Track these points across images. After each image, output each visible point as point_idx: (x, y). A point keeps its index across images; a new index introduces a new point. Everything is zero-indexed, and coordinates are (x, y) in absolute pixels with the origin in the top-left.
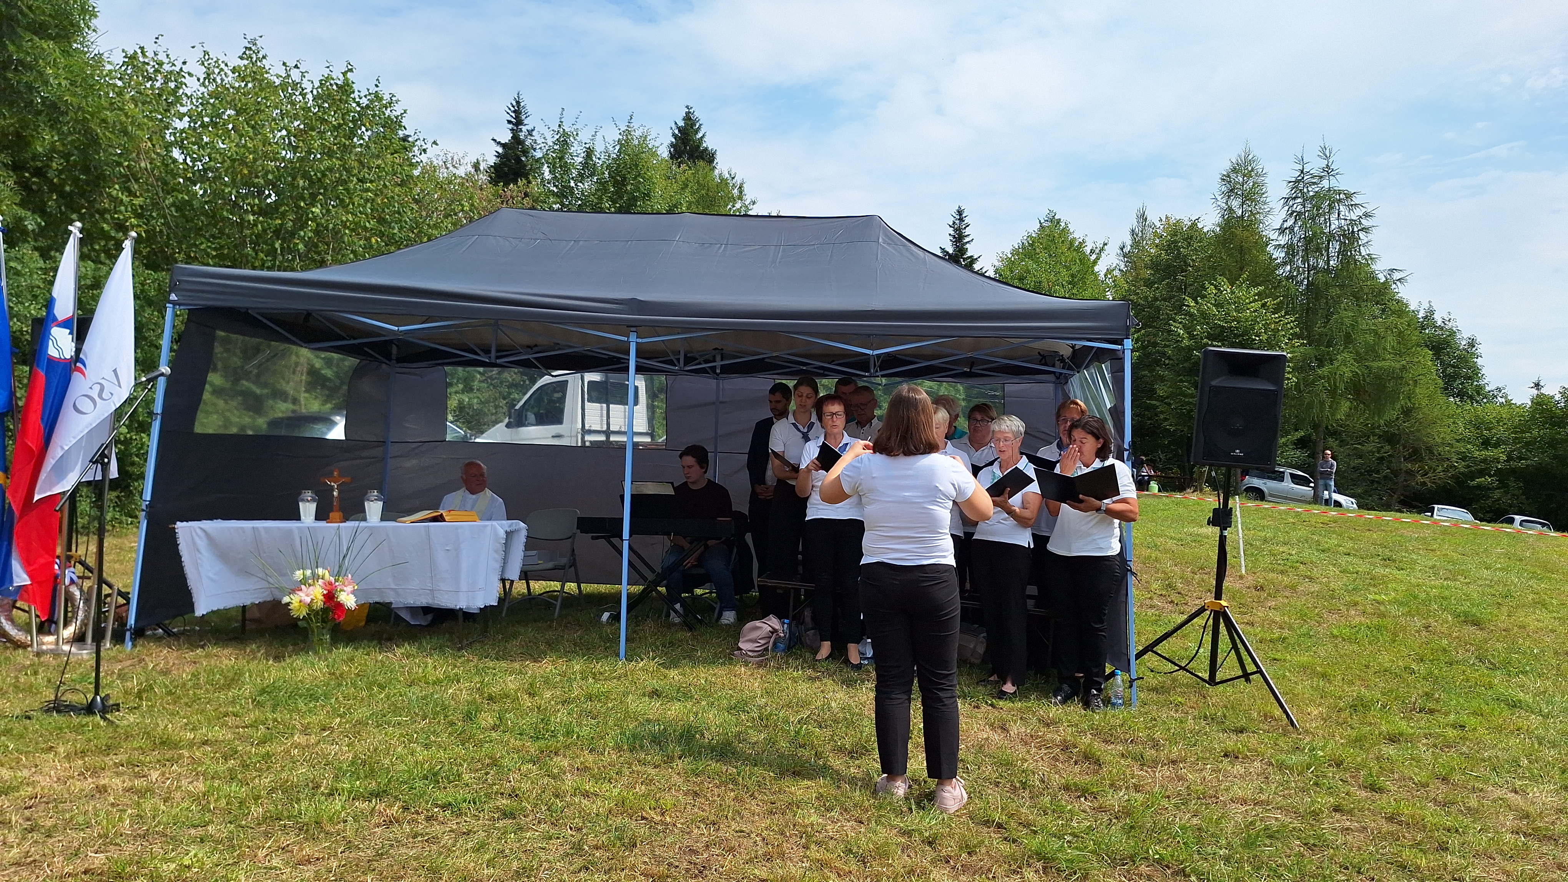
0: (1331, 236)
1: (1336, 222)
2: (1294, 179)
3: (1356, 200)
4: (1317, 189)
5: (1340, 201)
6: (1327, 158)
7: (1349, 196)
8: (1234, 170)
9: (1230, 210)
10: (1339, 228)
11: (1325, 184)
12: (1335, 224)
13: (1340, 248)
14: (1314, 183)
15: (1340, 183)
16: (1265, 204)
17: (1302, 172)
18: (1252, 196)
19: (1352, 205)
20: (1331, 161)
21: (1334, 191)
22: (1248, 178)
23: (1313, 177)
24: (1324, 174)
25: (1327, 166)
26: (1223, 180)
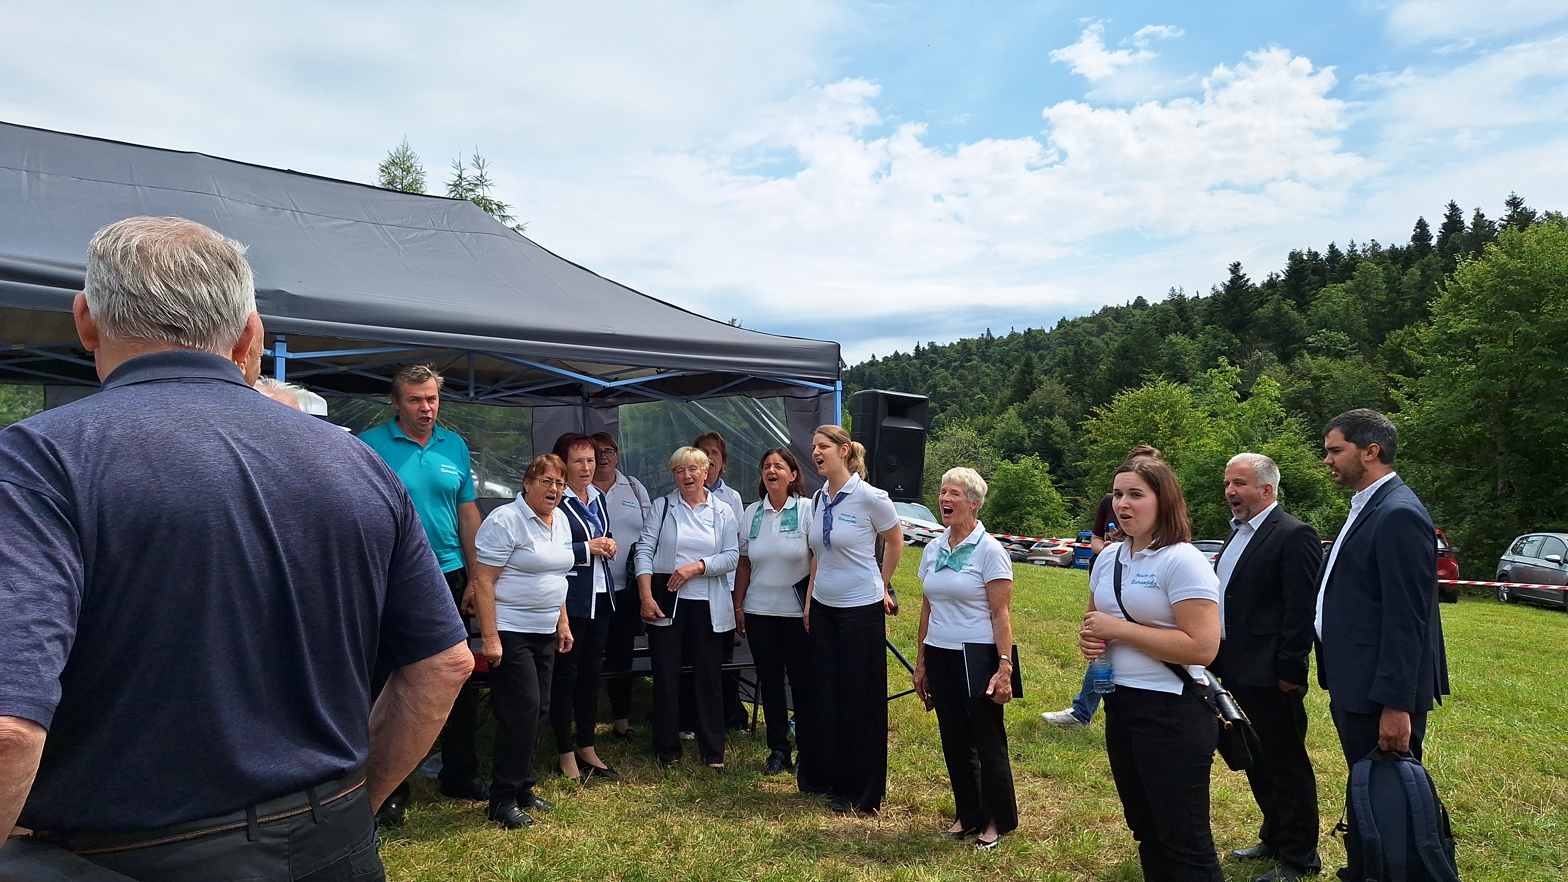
2: (452, 183)
4: (474, 196)
6: (480, 168)
7: (500, 207)
8: (393, 163)
11: (479, 191)
14: (472, 190)
15: (493, 194)
17: (460, 177)
19: (503, 216)
20: (484, 171)
21: (487, 200)
22: (407, 174)
23: (470, 184)
24: (478, 182)
25: (481, 175)
26: (383, 171)
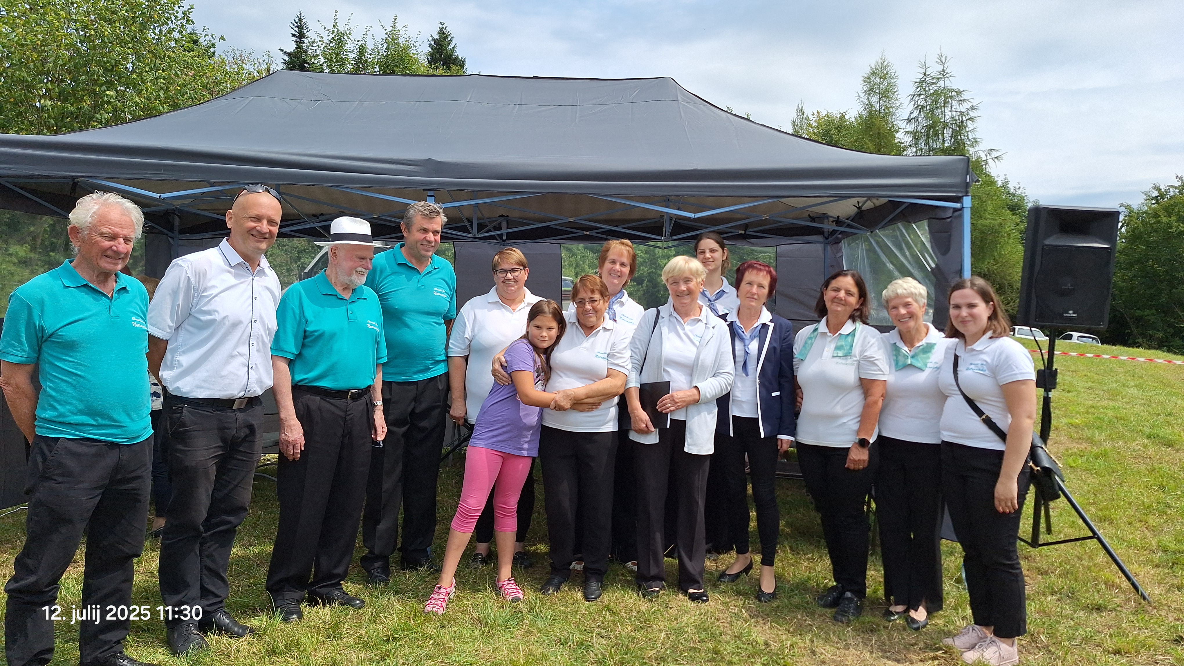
0: (946, 125)
1: (950, 113)
2: (918, 80)
3: (965, 96)
4: (936, 88)
5: (951, 97)
6: (943, 64)
7: (959, 93)
8: (873, 74)
9: (871, 105)
10: (952, 118)
11: (941, 83)
12: (948, 115)
13: (952, 134)
14: (933, 83)
15: (952, 83)
16: (897, 100)
17: (925, 74)
18: (886, 94)
19: (961, 100)
20: (946, 66)
21: (948, 89)
22: (884, 80)
23: (933, 79)
24: (941, 76)
25: (943, 70)
26: (865, 81)
